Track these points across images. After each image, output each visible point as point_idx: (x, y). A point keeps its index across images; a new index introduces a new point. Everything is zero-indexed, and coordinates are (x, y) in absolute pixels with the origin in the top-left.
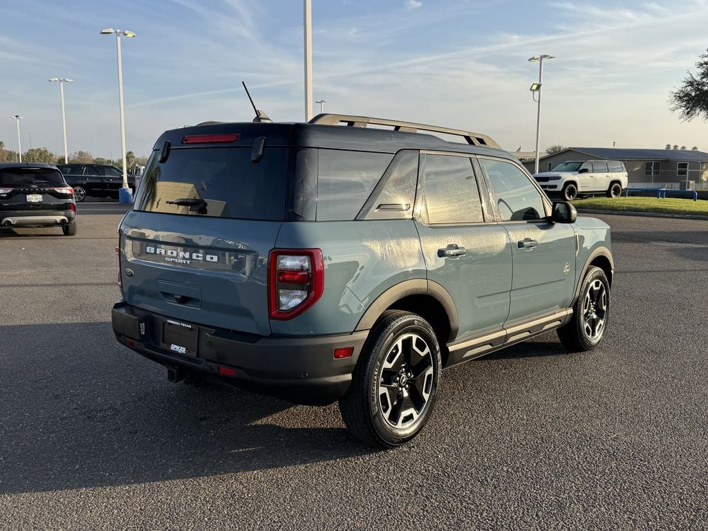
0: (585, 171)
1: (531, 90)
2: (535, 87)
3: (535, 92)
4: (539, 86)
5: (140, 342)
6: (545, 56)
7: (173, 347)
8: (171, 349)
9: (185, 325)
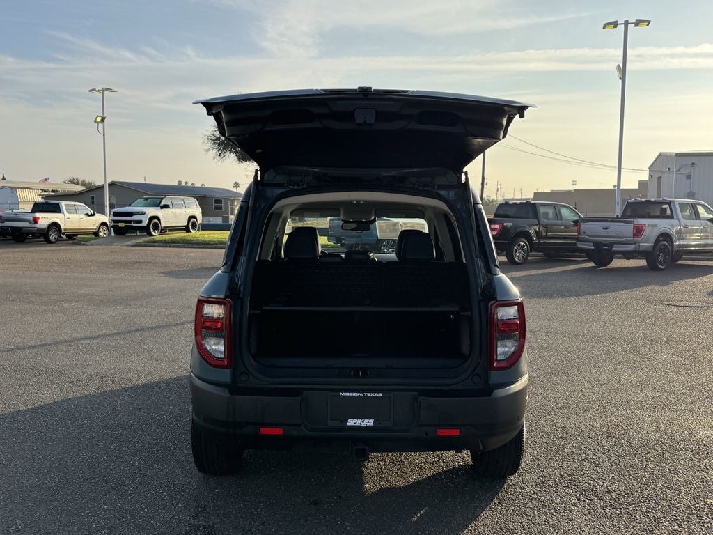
0: (166, 206)
1: (95, 121)
2: (99, 119)
3: (100, 124)
4: (103, 119)
5: (300, 425)
6: (107, 89)
7: (351, 422)
8: (348, 424)
9: (373, 394)
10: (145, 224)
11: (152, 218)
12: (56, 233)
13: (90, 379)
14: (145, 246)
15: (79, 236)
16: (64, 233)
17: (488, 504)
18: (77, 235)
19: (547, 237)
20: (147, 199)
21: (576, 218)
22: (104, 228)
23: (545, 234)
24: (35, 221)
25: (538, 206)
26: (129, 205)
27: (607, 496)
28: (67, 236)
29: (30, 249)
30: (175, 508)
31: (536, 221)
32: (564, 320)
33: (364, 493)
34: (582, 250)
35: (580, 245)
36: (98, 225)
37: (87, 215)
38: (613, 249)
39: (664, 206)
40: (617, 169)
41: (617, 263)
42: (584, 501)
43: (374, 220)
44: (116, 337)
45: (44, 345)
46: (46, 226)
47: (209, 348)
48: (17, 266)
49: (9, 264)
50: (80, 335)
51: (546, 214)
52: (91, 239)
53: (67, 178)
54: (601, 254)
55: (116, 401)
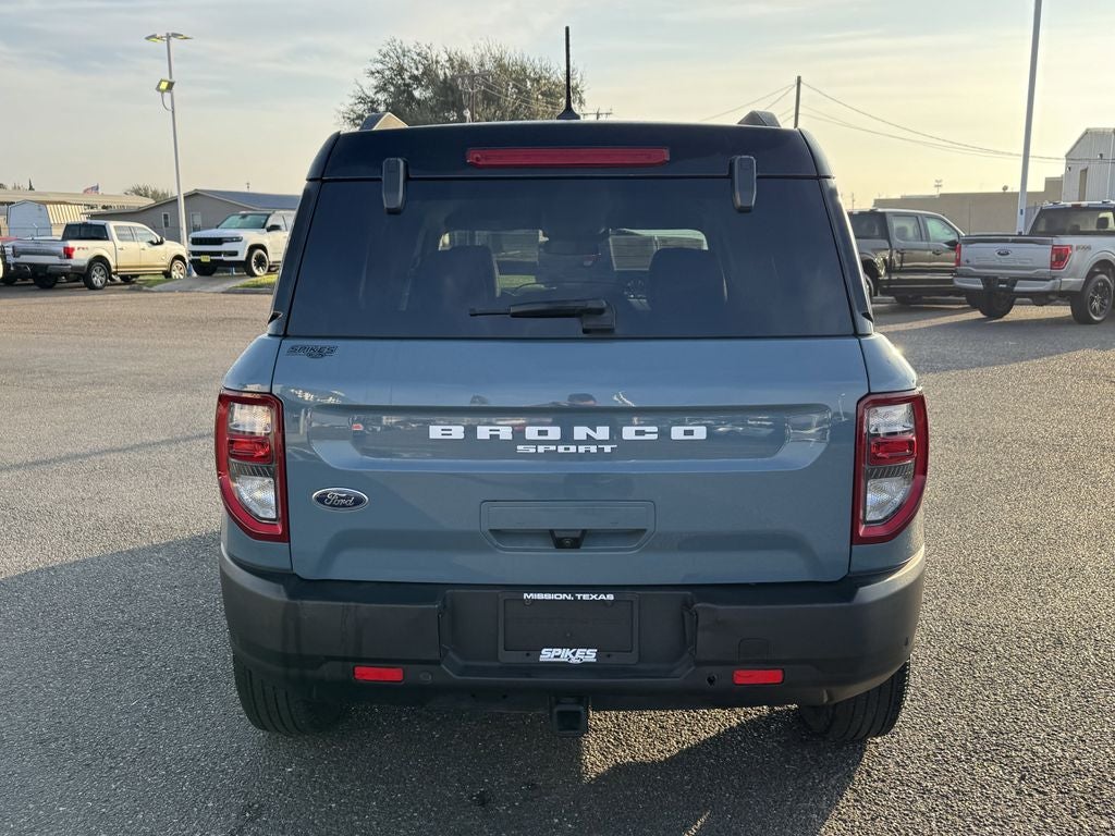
0: (275, 228)
1: (158, 89)
2: (164, 86)
3: (165, 94)
4: (170, 86)
5: (437, 663)
6: (175, 35)
7: (547, 655)
8: (543, 658)
9: (594, 597)
10: (242, 257)
11: (253, 248)
12: (102, 272)
13: (101, 527)
14: (244, 293)
15: (141, 278)
16: (115, 273)
17: (832, 804)
18: (138, 276)
19: (902, 271)
20: (244, 216)
21: (952, 237)
22: (179, 263)
23: (898, 265)
24: (68, 253)
25: (889, 218)
26: (217, 227)
27: (1077, 784)
28: (123, 277)
29: (58, 299)
30: (199, 810)
31: (885, 243)
32: (942, 412)
33: (581, 778)
34: (960, 292)
35: (959, 283)
36: (169, 260)
37: (152, 243)
38: (1016, 288)
39: (1102, 215)
40: (1022, 158)
41: (1019, 312)
42: (1030, 795)
43: (606, 235)
44: (164, 448)
45: (36, 463)
46: (86, 262)
47: (246, 497)
48: (31, 326)
49: (19, 323)
50: (103, 444)
51: (902, 232)
52: (159, 282)
53: (130, 185)
54: (994, 298)
55: (136, 572)
